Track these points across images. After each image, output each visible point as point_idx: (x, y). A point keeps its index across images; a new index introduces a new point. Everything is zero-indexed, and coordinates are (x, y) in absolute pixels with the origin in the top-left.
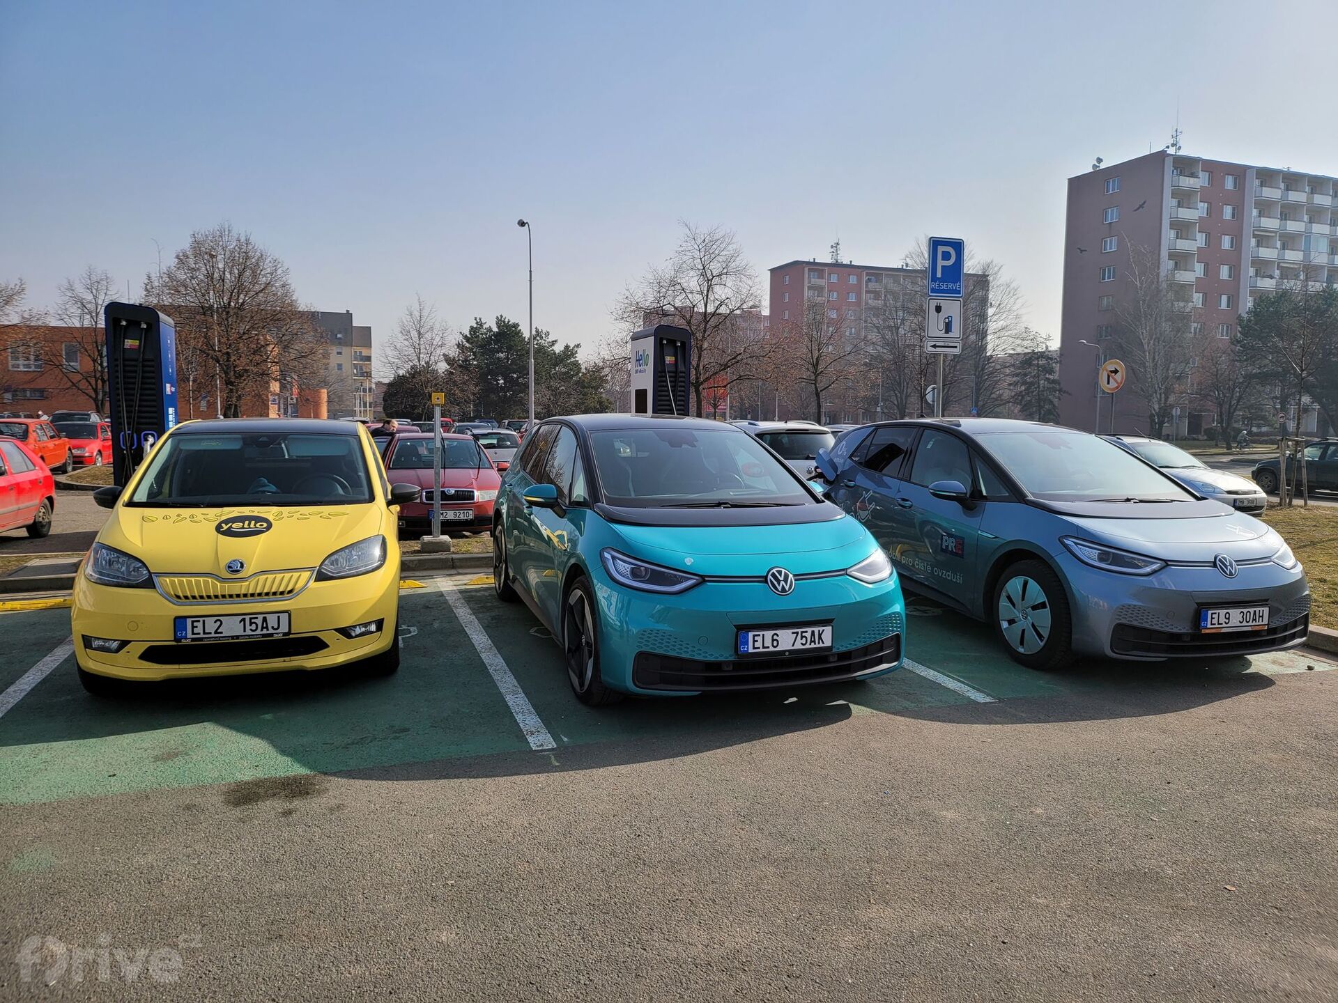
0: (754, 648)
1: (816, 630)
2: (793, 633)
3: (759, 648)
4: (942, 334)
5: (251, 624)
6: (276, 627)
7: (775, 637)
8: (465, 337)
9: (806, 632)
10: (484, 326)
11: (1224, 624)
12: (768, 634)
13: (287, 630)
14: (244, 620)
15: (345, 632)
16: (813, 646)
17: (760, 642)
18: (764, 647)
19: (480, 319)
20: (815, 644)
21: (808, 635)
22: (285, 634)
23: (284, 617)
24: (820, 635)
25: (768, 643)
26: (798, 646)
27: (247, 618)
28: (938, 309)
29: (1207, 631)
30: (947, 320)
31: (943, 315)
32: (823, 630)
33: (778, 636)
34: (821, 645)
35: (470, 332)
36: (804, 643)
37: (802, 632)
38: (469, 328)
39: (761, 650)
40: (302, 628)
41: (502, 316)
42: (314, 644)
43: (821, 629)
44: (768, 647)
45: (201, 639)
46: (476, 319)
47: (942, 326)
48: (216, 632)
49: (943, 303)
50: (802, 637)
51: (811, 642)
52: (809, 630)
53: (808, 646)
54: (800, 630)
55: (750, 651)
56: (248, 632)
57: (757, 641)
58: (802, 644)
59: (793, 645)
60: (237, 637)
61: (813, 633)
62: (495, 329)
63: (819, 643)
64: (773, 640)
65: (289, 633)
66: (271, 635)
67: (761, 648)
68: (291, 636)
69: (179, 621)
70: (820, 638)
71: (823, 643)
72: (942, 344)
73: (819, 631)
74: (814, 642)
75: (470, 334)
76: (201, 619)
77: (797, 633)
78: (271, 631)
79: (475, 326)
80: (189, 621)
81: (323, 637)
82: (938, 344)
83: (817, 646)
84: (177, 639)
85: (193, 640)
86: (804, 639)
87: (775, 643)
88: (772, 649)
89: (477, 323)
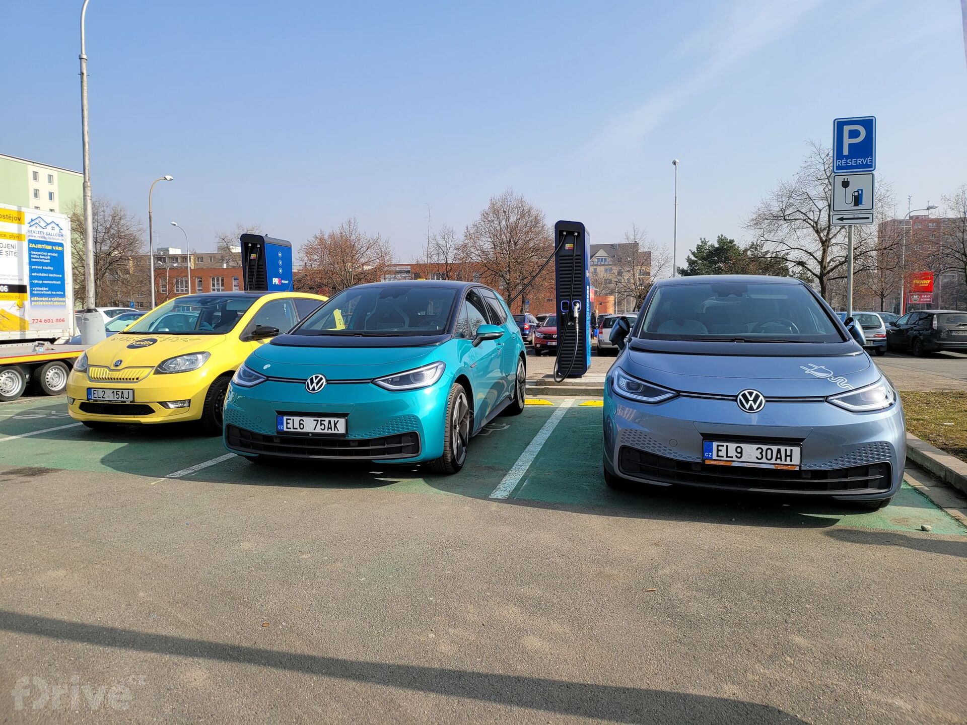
0: (287, 428)
1: (332, 420)
2: (314, 420)
3: (290, 428)
4: (851, 206)
5: (117, 394)
6: (127, 397)
7: (301, 422)
8: (693, 254)
9: (324, 421)
10: (708, 244)
11: (735, 457)
12: (297, 419)
13: (132, 400)
14: (114, 392)
15: (164, 404)
16: (330, 431)
17: (292, 424)
18: (294, 428)
19: (704, 239)
20: (332, 430)
21: (326, 423)
22: (131, 402)
23: (131, 392)
24: (335, 424)
25: (297, 425)
26: (318, 430)
27: (115, 391)
28: (845, 184)
29: (712, 463)
30: (856, 194)
31: (851, 190)
32: (338, 421)
33: (303, 421)
34: (336, 432)
35: (697, 249)
36: (323, 428)
37: (321, 421)
38: (696, 246)
39: (292, 430)
40: (140, 399)
41: (722, 235)
42: (146, 410)
43: (336, 420)
44: (297, 429)
45: (96, 401)
46: (701, 239)
47: (850, 199)
48: (103, 397)
49: (850, 179)
50: (321, 424)
51: (328, 428)
52: (327, 420)
53: (326, 431)
54: (319, 419)
55: (284, 430)
56: (116, 399)
57: (289, 423)
58: (321, 429)
59: (315, 429)
60: (111, 401)
61: (330, 422)
62: (717, 245)
63: (335, 430)
64: (300, 424)
65: (133, 401)
66: (125, 402)
67: (292, 428)
68: (135, 404)
69: (89, 390)
70: (335, 426)
71: (338, 430)
72: (851, 216)
73: (335, 421)
74: (331, 428)
75: (697, 250)
76: (97, 390)
77: (318, 421)
78: (125, 400)
79: (701, 244)
80: (93, 390)
81: (152, 406)
82: (845, 217)
83: (333, 432)
84: (88, 400)
85: (94, 400)
86: (323, 426)
87: (302, 426)
88: (299, 430)
89: (702, 242)
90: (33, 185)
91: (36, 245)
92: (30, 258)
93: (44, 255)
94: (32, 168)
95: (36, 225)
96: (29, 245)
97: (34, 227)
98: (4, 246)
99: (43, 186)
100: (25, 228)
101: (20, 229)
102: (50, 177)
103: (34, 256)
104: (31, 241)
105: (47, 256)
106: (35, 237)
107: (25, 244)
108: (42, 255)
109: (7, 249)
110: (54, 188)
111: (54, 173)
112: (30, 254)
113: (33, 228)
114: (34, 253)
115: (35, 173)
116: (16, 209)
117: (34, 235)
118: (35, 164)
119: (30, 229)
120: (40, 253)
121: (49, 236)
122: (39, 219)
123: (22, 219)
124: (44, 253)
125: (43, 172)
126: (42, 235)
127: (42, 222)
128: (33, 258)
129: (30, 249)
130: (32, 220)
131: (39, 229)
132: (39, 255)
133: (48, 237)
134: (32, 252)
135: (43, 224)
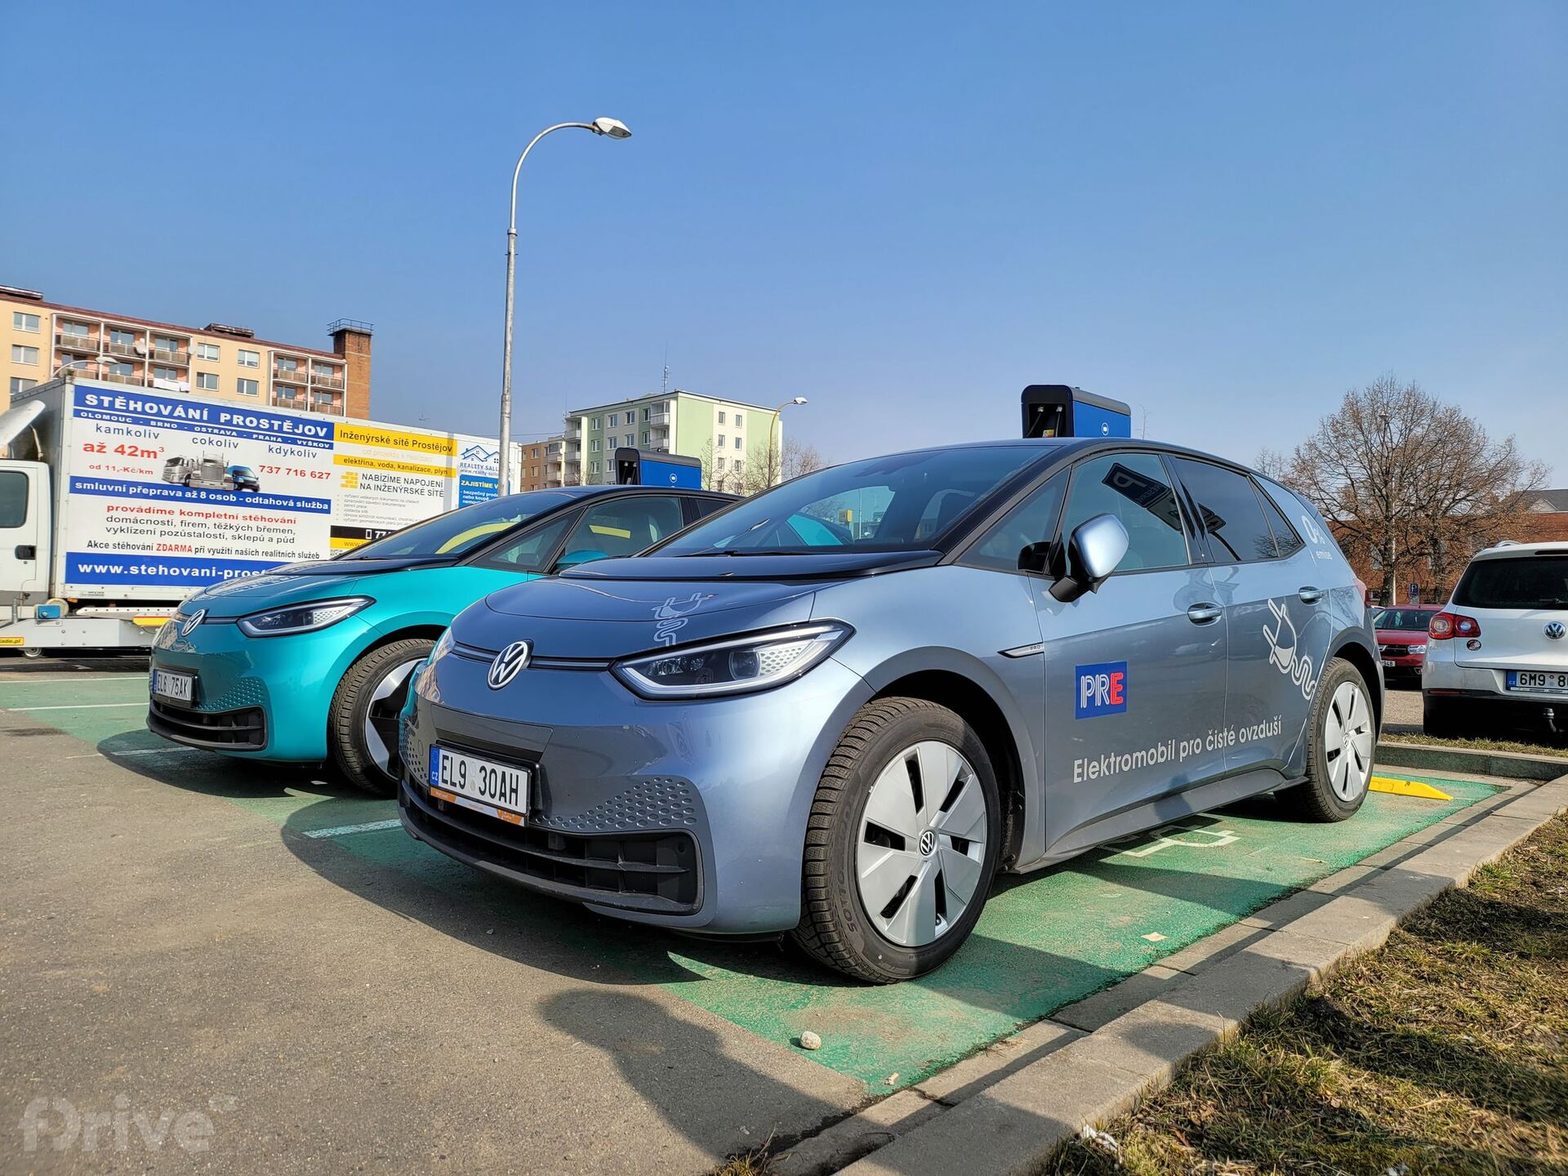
90: (718, 429)
91: (470, 483)
92: (461, 499)
93: (481, 496)
94: (718, 408)
95: (473, 457)
96: (461, 482)
97: (470, 459)
98: (427, 483)
99: (730, 431)
100: (457, 460)
101: (449, 462)
102: (739, 417)
103: (467, 497)
104: (463, 478)
105: (485, 496)
106: (470, 472)
107: (456, 481)
108: (478, 496)
109: (430, 488)
110: (742, 433)
111: (743, 412)
112: (461, 495)
113: (468, 461)
114: (467, 492)
115: (722, 414)
116: (447, 437)
117: (469, 469)
118: (722, 403)
119: (464, 461)
120: (476, 493)
121: (490, 471)
122: (478, 449)
123: (453, 449)
124: (481, 494)
125: (731, 411)
126: (480, 469)
127: (481, 452)
128: (466, 499)
129: (462, 488)
130: (467, 451)
131: (476, 462)
132: (474, 495)
133: (488, 471)
134: (465, 492)
135: (482, 455)
